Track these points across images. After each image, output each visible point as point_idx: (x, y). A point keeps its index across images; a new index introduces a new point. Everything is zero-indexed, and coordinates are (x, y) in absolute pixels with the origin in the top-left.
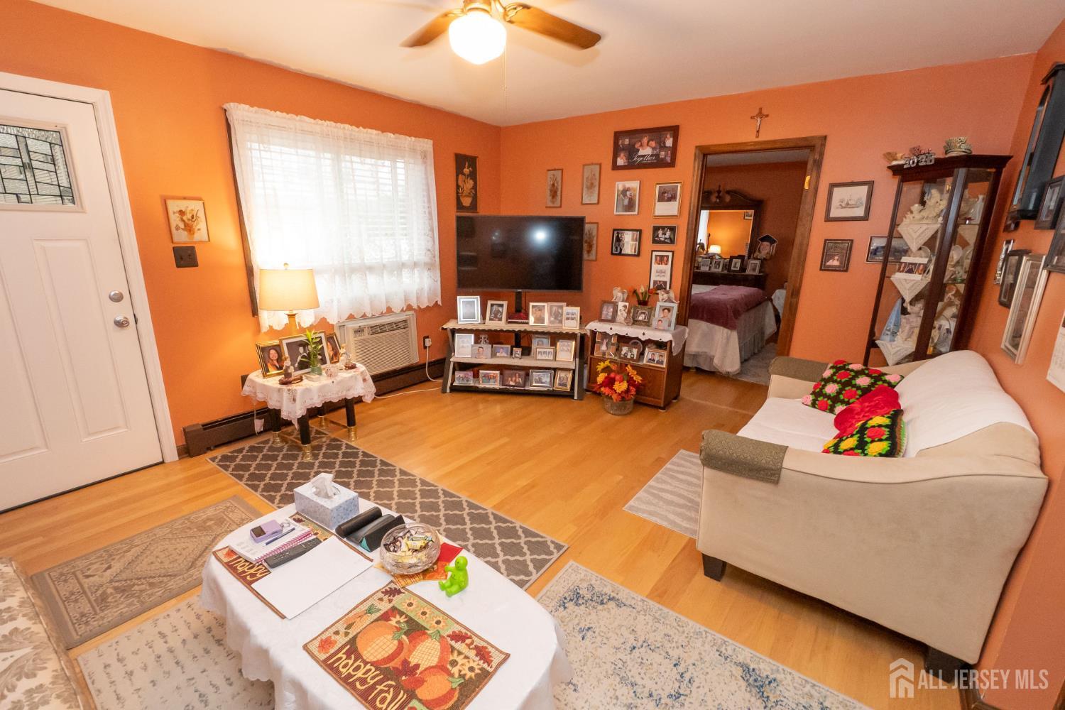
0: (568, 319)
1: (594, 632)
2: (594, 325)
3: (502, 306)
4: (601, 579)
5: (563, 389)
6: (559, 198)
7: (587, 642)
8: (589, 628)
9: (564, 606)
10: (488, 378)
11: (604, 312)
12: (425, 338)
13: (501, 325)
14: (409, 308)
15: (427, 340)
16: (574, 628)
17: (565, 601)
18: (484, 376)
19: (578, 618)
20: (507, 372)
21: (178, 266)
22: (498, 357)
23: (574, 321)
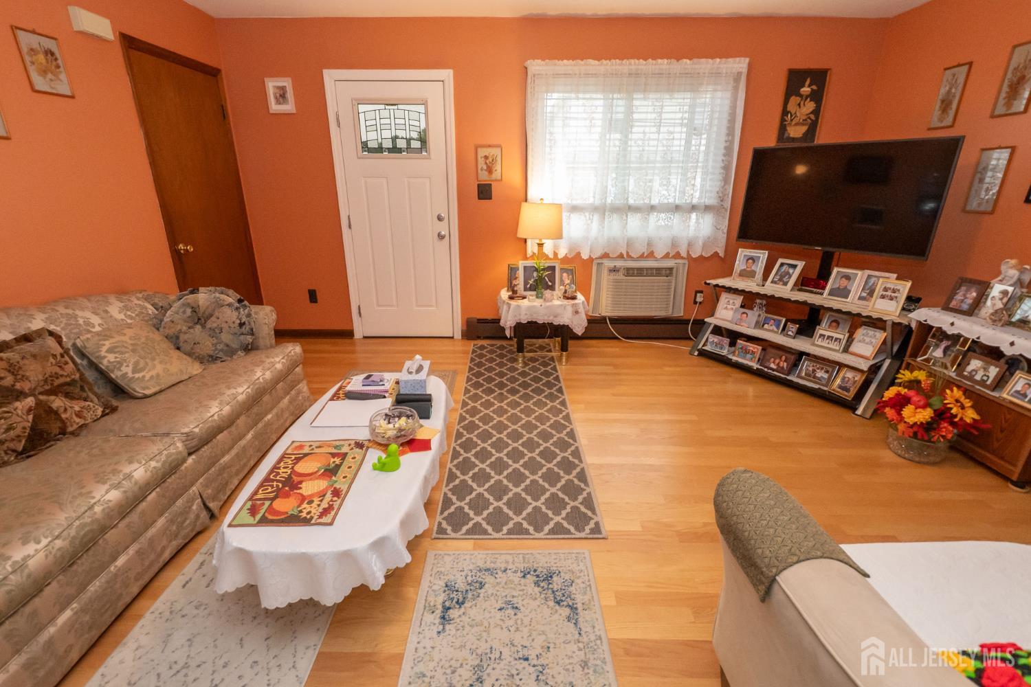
0: (883, 297)
1: (515, 614)
2: (928, 315)
3: (794, 267)
4: (590, 586)
5: (844, 394)
6: (952, 113)
7: (499, 614)
8: (517, 608)
9: (525, 574)
10: (746, 351)
11: (959, 297)
12: (697, 292)
13: (785, 291)
14: (677, 255)
15: (698, 295)
16: (506, 596)
17: (532, 573)
18: (742, 348)
19: (521, 593)
20: (771, 351)
21: (479, 198)
22: (766, 330)
23: (893, 303)
